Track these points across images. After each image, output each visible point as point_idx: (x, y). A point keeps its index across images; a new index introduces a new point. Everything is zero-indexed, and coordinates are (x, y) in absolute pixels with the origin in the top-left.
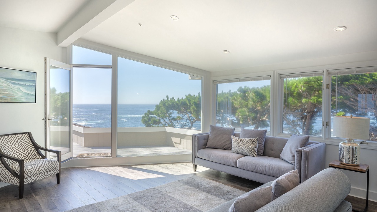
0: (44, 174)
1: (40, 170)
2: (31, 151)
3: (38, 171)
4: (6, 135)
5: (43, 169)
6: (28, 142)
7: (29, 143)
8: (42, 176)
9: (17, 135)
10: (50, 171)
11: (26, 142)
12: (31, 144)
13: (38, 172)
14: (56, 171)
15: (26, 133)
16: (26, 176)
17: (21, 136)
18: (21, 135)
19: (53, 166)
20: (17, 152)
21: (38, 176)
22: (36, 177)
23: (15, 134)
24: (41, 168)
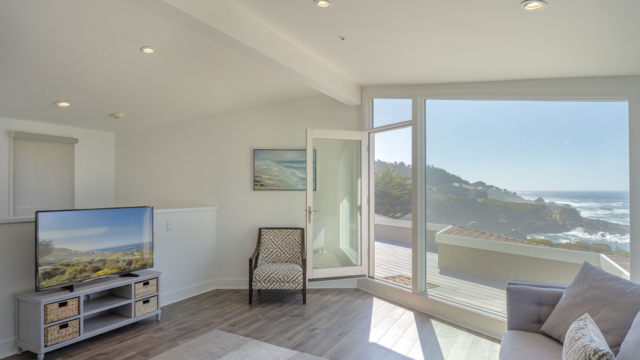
0: (279, 284)
1: (271, 276)
2: (296, 252)
3: (269, 277)
4: (277, 228)
5: (276, 277)
6: (297, 240)
7: (298, 242)
8: (276, 286)
9: (289, 230)
10: (288, 282)
11: (295, 240)
12: (300, 244)
13: (268, 279)
14: (299, 284)
15: (299, 229)
16: (254, 280)
17: (293, 232)
18: (293, 230)
19: (292, 276)
20: (281, 251)
21: (271, 284)
22: (268, 285)
23: (287, 229)
24: (274, 275)
